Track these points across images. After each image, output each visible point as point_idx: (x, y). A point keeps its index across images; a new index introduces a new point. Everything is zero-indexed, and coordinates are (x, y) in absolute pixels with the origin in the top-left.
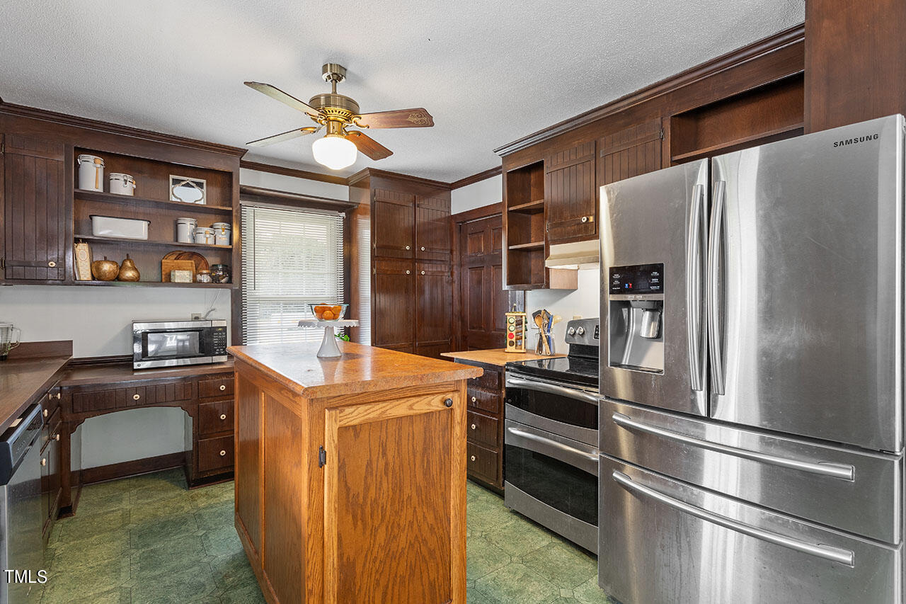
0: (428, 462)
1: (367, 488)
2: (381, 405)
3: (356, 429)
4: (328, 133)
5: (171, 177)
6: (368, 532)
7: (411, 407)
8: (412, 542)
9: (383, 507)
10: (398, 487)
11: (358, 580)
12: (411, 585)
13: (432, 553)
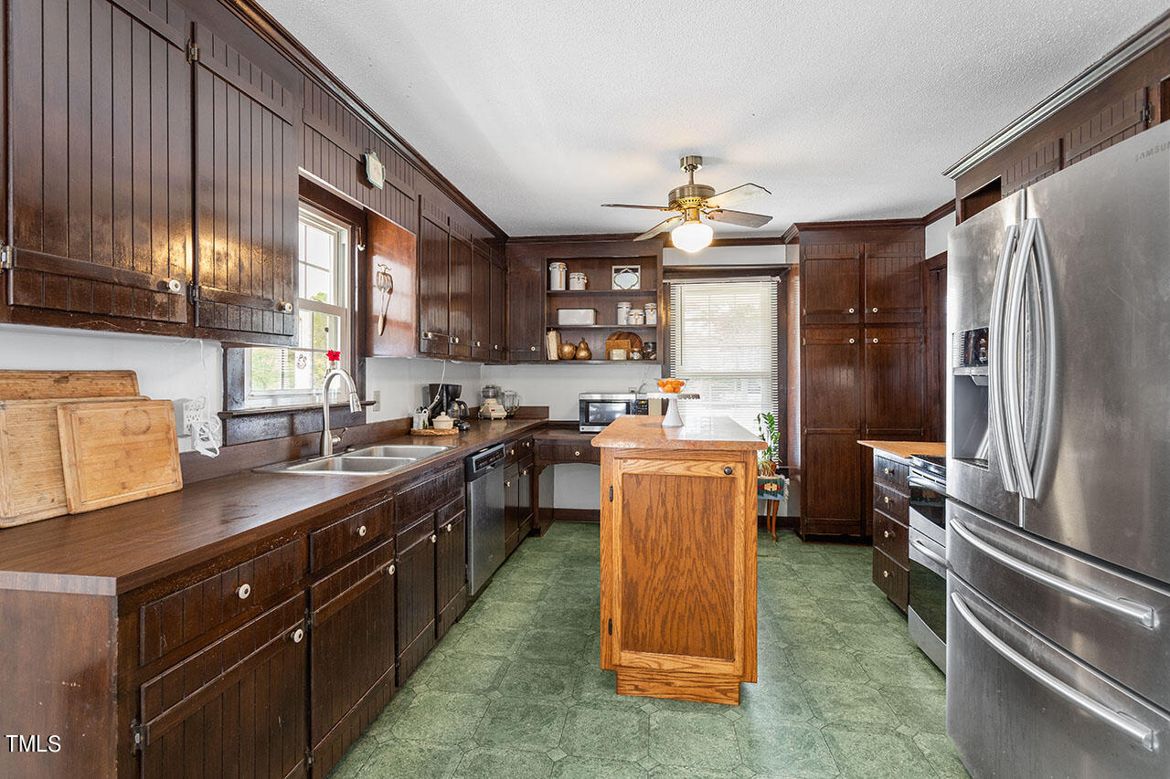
0: (709, 522)
1: (648, 529)
2: (659, 462)
3: (638, 477)
4: (686, 220)
5: (614, 267)
6: (649, 565)
7: (688, 469)
8: (692, 588)
9: (662, 548)
10: (677, 536)
11: (639, 599)
12: (690, 626)
13: (713, 607)
